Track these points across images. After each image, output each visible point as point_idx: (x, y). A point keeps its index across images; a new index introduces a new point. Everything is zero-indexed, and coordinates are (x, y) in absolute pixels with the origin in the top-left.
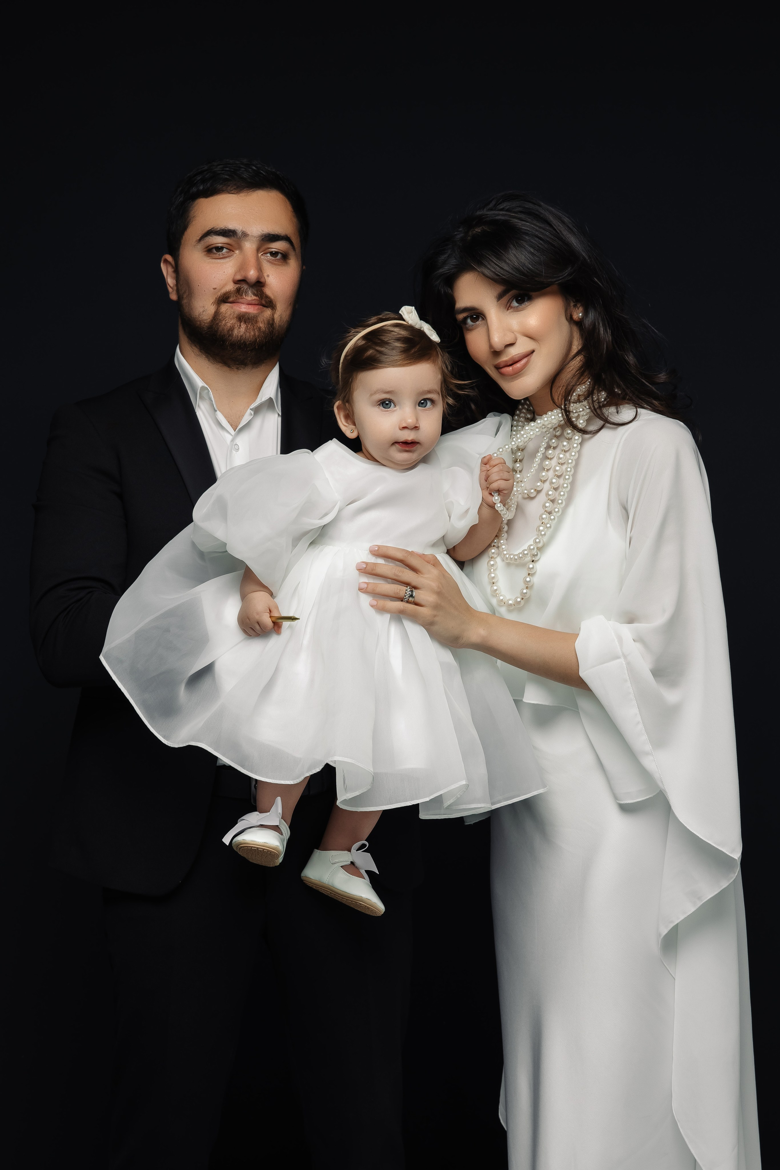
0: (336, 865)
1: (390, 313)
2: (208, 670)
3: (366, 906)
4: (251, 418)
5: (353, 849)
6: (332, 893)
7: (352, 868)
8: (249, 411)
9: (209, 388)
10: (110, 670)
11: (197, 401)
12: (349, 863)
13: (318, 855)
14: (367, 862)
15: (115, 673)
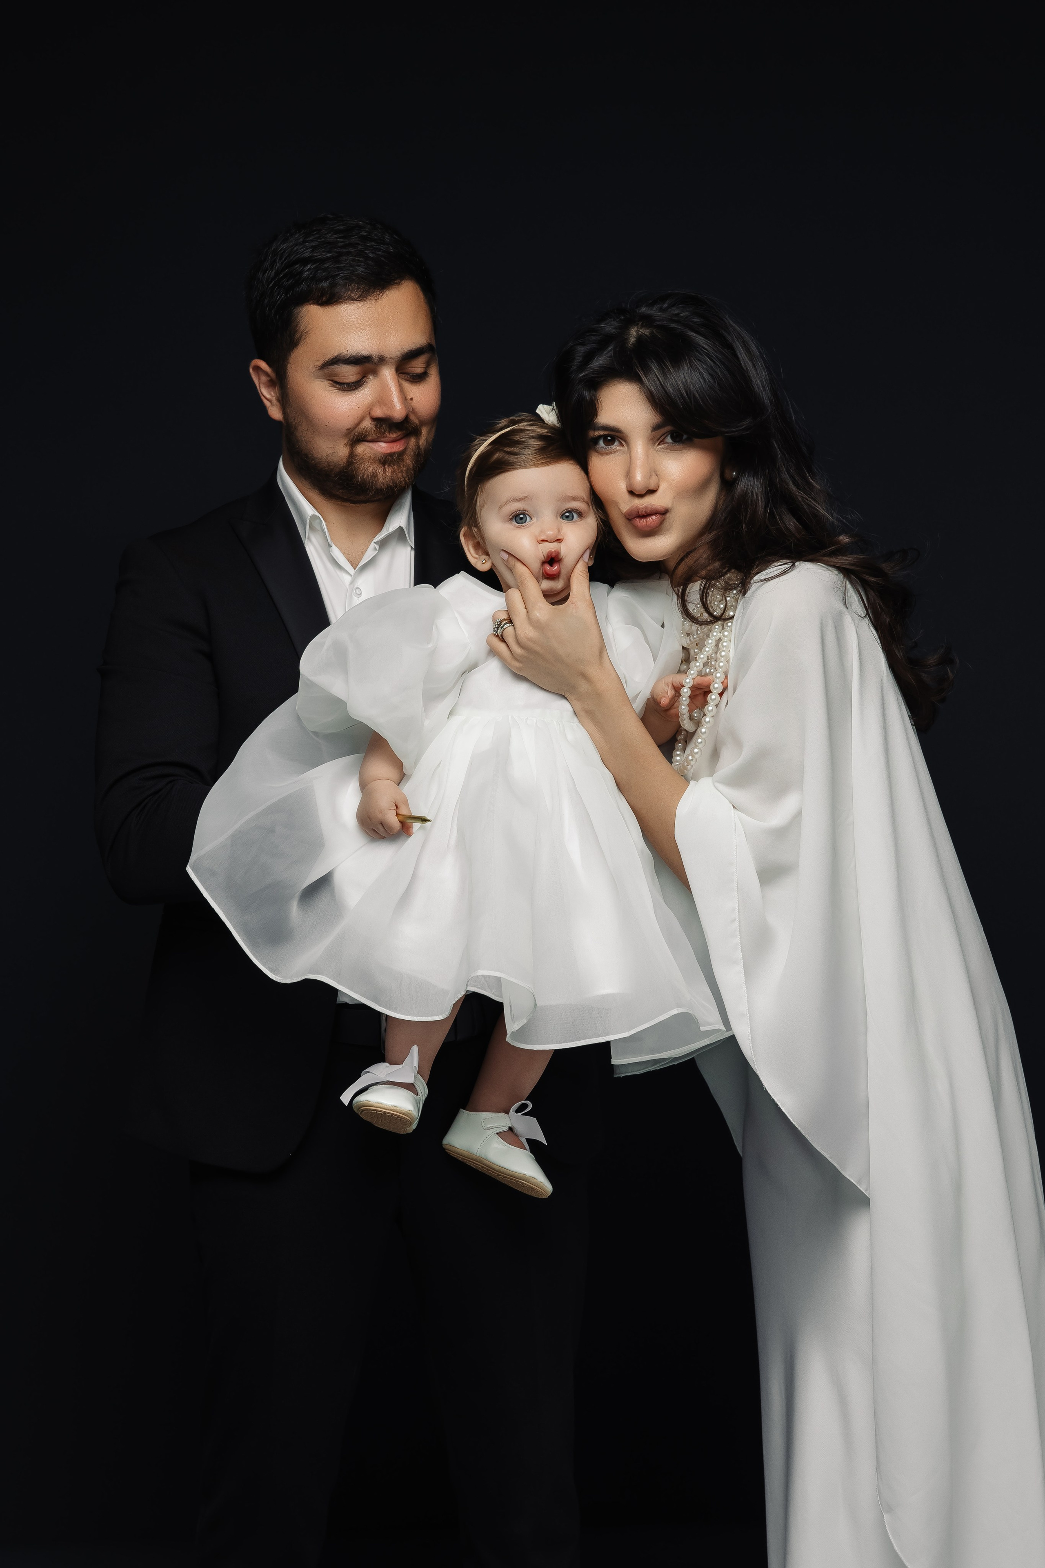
0: (490, 1132)
2: (324, 883)
3: (530, 1187)
4: (376, 553)
5: (512, 1112)
6: (485, 1168)
7: (510, 1135)
8: (372, 545)
9: (321, 517)
10: (200, 884)
11: (307, 534)
12: (506, 1129)
13: (465, 1118)
14: (531, 1128)
15: (207, 889)
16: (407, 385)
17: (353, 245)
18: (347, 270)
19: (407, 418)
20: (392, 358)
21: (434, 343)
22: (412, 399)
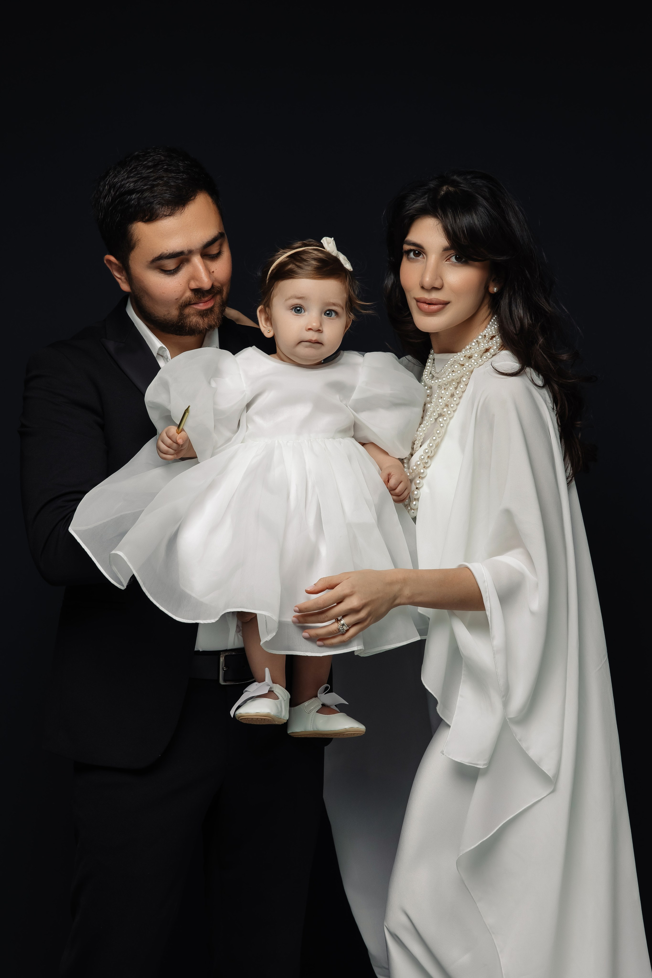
0: (312, 713)
1: (313, 240)
3: (351, 733)
5: (319, 694)
7: (325, 707)
12: (321, 706)
13: (293, 712)
16: (209, 263)
17: (160, 178)
18: (159, 197)
19: (213, 286)
20: (197, 249)
21: (224, 231)
22: (213, 272)
